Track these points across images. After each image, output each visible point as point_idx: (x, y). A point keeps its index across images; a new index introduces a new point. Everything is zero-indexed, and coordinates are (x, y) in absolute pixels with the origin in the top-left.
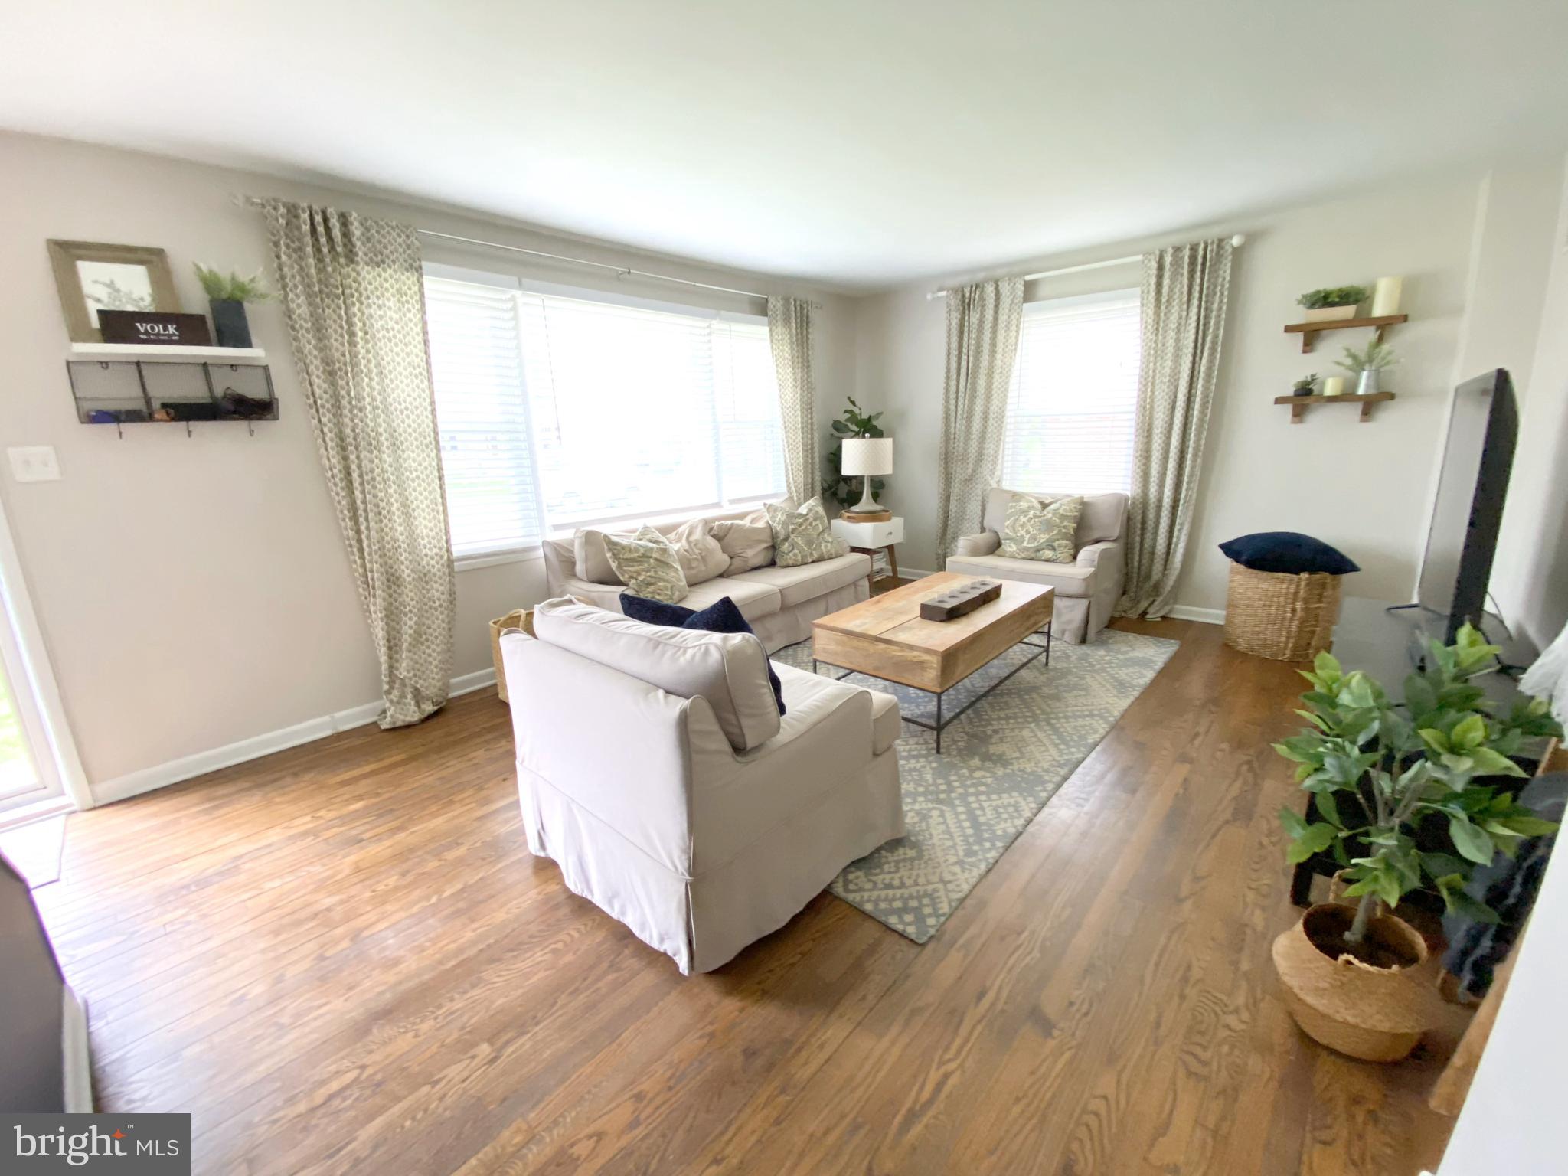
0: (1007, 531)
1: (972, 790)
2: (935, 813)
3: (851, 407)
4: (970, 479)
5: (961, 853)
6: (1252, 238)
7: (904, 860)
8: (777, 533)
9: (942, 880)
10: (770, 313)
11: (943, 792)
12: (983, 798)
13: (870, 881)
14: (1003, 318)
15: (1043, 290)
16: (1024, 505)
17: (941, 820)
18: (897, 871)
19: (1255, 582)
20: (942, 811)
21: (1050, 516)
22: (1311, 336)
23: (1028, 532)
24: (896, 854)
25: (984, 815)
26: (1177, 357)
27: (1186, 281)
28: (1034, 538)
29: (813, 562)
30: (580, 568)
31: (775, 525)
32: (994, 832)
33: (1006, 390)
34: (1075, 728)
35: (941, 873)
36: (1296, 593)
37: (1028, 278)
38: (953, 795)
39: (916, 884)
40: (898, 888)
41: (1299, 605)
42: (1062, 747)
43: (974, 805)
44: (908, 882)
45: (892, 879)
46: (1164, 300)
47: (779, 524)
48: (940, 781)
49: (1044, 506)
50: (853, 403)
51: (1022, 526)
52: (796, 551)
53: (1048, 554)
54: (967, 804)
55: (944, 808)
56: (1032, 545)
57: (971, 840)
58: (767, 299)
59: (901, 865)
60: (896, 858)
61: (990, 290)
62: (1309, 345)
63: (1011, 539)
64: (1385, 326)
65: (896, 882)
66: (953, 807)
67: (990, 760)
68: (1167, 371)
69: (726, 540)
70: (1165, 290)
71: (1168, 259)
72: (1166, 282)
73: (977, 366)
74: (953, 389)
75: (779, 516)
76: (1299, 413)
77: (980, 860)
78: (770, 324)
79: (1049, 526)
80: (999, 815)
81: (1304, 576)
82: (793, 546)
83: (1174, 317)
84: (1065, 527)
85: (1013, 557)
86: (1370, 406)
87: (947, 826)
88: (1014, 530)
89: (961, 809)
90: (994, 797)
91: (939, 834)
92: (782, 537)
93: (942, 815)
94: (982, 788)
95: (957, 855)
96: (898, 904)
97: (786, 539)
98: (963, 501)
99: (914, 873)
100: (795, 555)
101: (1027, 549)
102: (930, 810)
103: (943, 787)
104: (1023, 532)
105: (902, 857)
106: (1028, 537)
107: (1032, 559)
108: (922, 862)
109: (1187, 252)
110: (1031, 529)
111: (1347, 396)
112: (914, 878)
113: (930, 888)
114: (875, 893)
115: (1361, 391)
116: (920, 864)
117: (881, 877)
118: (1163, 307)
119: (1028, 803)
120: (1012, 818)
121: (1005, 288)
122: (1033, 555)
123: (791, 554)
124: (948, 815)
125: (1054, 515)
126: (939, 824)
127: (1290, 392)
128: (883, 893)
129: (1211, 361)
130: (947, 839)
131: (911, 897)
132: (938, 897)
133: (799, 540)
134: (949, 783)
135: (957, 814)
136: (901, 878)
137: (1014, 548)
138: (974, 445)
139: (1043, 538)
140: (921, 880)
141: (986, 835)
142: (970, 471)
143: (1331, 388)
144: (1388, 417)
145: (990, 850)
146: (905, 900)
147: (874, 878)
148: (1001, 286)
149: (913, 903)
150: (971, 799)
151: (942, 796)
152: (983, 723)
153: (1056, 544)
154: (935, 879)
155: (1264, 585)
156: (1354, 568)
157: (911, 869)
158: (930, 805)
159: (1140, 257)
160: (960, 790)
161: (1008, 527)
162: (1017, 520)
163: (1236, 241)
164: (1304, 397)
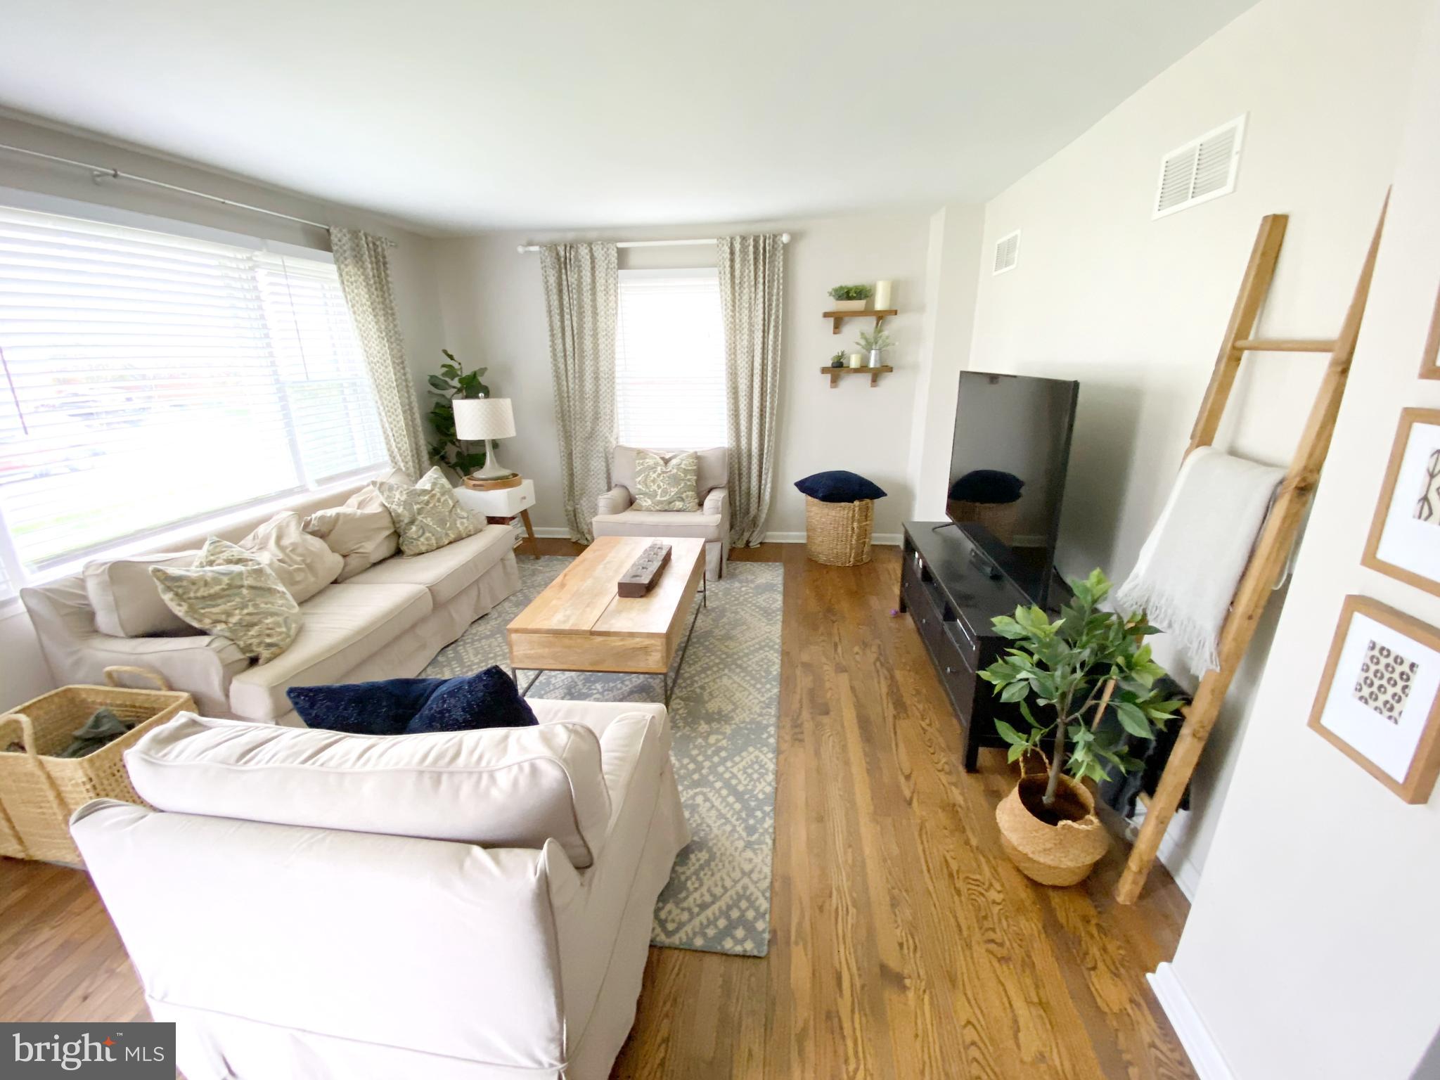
0: (639, 486)
1: (716, 759)
2: (699, 799)
3: (449, 362)
4: (591, 436)
5: (744, 834)
6: (796, 237)
7: (702, 868)
8: (398, 515)
9: (744, 873)
10: (335, 248)
11: (694, 771)
12: (729, 764)
13: (683, 909)
14: (600, 282)
15: (633, 259)
16: (650, 462)
17: (708, 804)
18: (701, 885)
19: (826, 511)
20: (704, 794)
21: (675, 471)
22: (838, 320)
23: (659, 487)
24: (690, 864)
25: (740, 782)
26: (751, 332)
27: (752, 267)
28: (665, 492)
29: (450, 543)
30: (104, 620)
31: (394, 506)
32: (757, 799)
33: (613, 352)
34: (757, 663)
35: (739, 864)
36: (853, 516)
37: (620, 245)
38: (704, 771)
39: (726, 889)
40: (713, 903)
41: (855, 525)
42: (759, 686)
43: (727, 775)
44: (718, 891)
45: (702, 895)
46: (737, 281)
47: (399, 505)
48: (686, 761)
49: (666, 462)
50: (451, 357)
51: (654, 481)
52: (428, 535)
53: (679, 505)
54: (720, 777)
55: (705, 790)
56: (665, 499)
57: (744, 815)
58: (328, 230)
59: (702, 874)
60: (692, 869)
61: (584, 251)
62: (837, 327)
63: (645, 494)
64: (881, 317)
65: (708, 898)
66: (711, 785)
67: (714, 720)
68: (745, 343)
69: (332, 536)
70: (737, 273)
71: (737, 247)
72: (737, 266)
73: (581, 327)
74: (560, 347)
75: (398, 496)
76: (835, 381)
77: (762, 834)
78: (337, 261)
79: (675, 480)
80: (750, 775)
81: (857, 503)
82: (424, 528)
83: (745, 297)
84: (689, 480)
85: (648, 510)
86: (877, 375)
87: (718, 810)
88: (646, 485)
89: (718, 785)
90: (737, 759)
91: (715, 822)
92: (406, 521)
93: (707, 799)
94: (723, 754)
95: (740, 838)
96: (722, 923)
97: (412, 522)
98: (586, 457)
99: (717, 876)
100: (428, 539)
101: (661, 502)
102: (693, 798)
103: (692, 766)
104: (655, 487)
105: (697, 866)
106: (660, 491)
107: (666, 511)
108: (717, 860)
109: (751, 242)
110: (662, 484)
111: (863, 369)
112: (720, 884)
113: (739, 887)
114: (696, 922)
115: (872, 365)
116: (717, 865)
117: (691, 900)
118: (737, 288)
119: (765, 754)
120: (762, 775)
121: (599, 252)
122: (667, 508)
123: (422, 539)
124: (710, 795)
125: (678, 469)
126: (709, 810)
127: (829, 364)
128: (702, 918)
129: (776, 337)
130: (725, 824)
131: (729, 908)
132: (751, 894)
133: (429, 521)
134: (693, 760)
135: (718, 791)
136: (709, 890)
137: (649, 502)
138: (589, 405)
139: (674, 491)
140: (728, 883)
141: (753, 804)
142: (589, 429)
143: (854, 362)
144: (888, 382)
145: (763, 819)
146: (725, 913)
147: (685, 905)
148: (594, 249)
149: (735, 914)
150: (721, 769)
151: (696, 777)
152: (689, 682)
153: (684, 495)
154: (737, 875)
155: (833, 513)
156: (886, 495)
157: (713, 875)
158: (691, 792)
159: (714, 241)
160: (707, 764)
161: (639, 483)
162: (647, 477)
163: (785, 238)
164: (838, 368)
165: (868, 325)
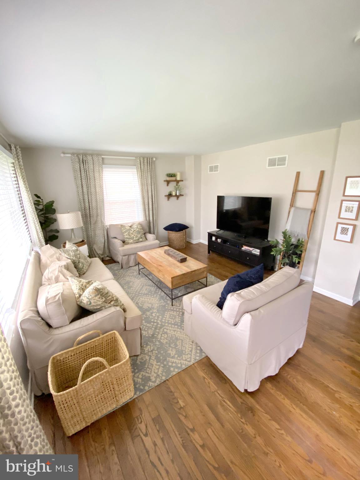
3: (38, 199)
6: (157, 159)
8: (74, 261)
10: (12, 153)
16: (127, 228)
19: (177, 234)
21: (137, 229)
22: (168, 182)
23: (134, 235)
28: (137, 237)
36: (184, 234)
46: (142, 171)
49: (130, 227)
51: (132, 234)
53: (141, 240)
56: (137, 239)
58: (10, 145)
62: (168, 184)
63: (129, 239)
64: (178, 182)
68: (146, 189)
70: (142, 168)
71: (142, 161)
72: (142, 166)
73: (90, 184)
74: (81, 191)
76: (168, 199)
78: (14, 158)
79: (139, 232)
81: (184, 231)
83: (145, 175)
84: (142, 232)
85: (131, 243)
86: (178, 197)
88: (129, 235)
97: (79, 262)
106: (135, 237)
107: (137, 242)
109: (146, 159)
111: (176, 195)
115: (178, 194)
121: (95, 158)
127: (167, 194)
137: (132, 241)
139: (139, 236)
143: (174, 194)
144: (181, 198)
153: (142, 236)
155: (179, 234)
156: (189, 228)
159: (134, 158)
161: (126, 235)
162: (129, 233)
163: (154, 159)
164: (170, 195)
165: (175, 183)
